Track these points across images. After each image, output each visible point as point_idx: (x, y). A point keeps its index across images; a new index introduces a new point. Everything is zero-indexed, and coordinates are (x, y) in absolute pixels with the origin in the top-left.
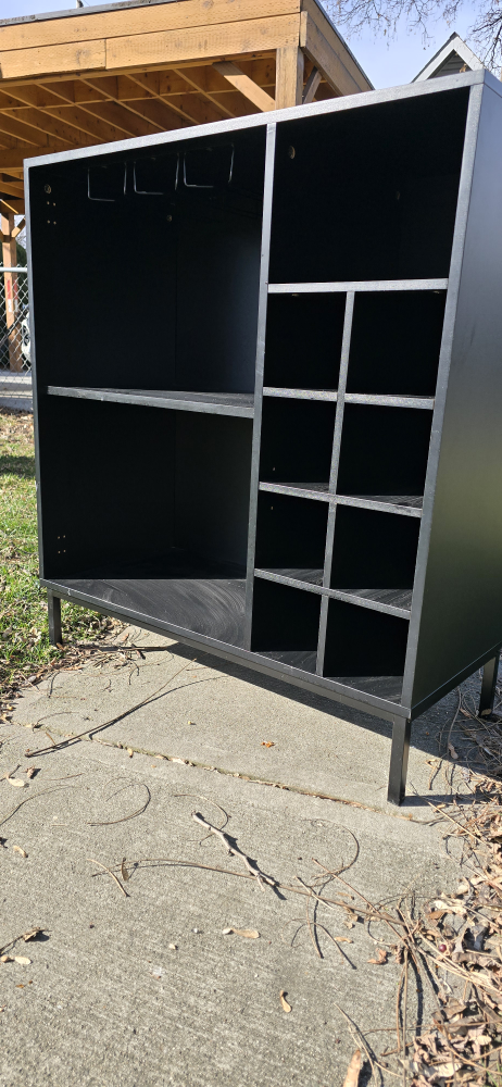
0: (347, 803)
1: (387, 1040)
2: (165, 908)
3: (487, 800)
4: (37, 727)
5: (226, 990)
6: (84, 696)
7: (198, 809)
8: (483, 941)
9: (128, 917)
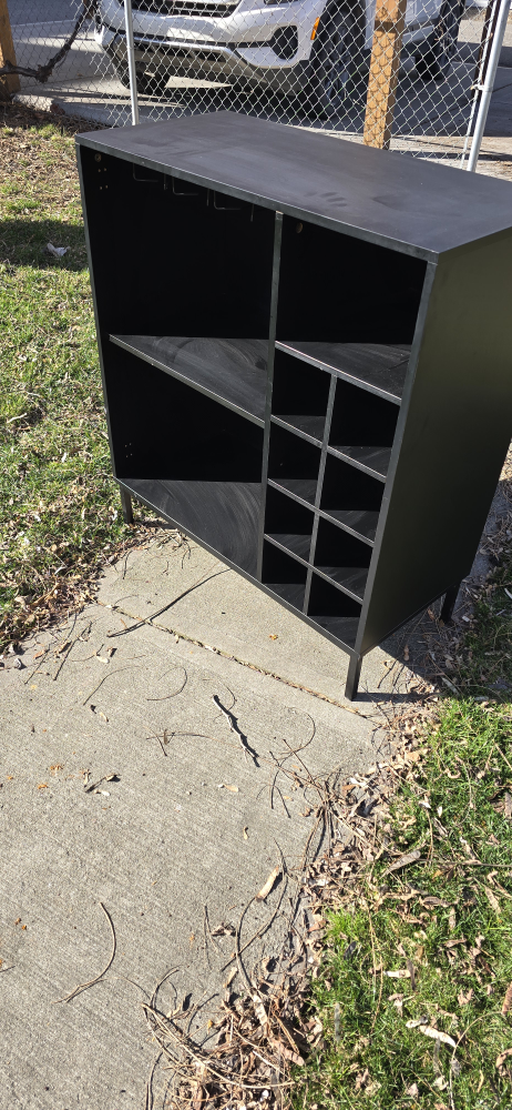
0: (316, 695)
1: (295, 862)
2: (187, 766)
3: (414, 702)
4: (115, 608)
5: (214, 823)
6: (148, 579)
7: (217, 692)
8: (371, 809)
9: (165, 770)
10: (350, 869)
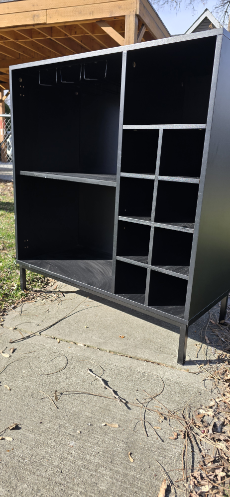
0: (159, 364)
1: (178, 475)
2: (75, 414)
3: (223, 362)
4: (15, 329)
5: (104, 452)
6: (37, 315)
7: (90, 367)
8: (222, 429)
9: (58, 418)
10: (224, 474)
